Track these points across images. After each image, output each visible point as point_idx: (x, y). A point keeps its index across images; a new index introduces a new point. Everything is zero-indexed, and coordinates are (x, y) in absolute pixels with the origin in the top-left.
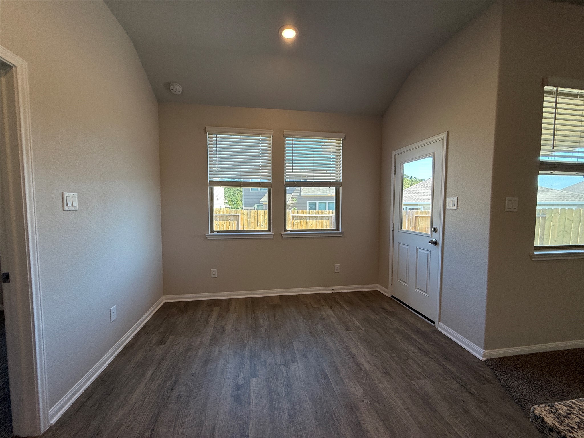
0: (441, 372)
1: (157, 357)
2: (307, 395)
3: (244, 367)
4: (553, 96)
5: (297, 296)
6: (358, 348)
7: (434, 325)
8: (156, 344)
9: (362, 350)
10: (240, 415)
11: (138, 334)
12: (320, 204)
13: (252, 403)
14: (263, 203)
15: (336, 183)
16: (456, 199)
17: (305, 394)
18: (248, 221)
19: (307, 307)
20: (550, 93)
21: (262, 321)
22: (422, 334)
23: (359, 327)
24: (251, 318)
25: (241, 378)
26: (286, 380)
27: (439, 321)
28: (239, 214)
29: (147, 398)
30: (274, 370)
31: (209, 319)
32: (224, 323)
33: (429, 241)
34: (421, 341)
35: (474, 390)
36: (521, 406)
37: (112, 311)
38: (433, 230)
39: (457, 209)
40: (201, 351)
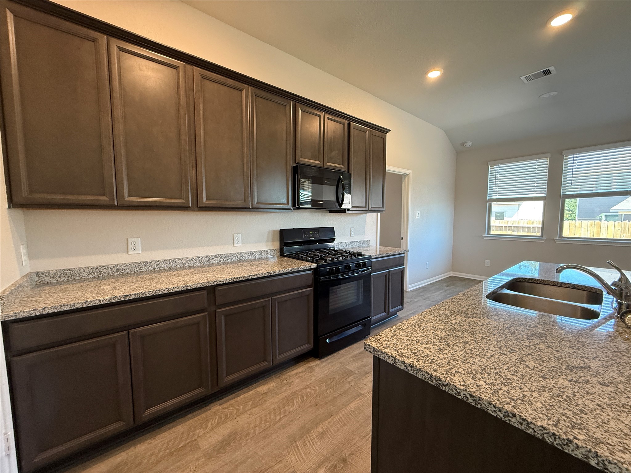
14: (618, 212)
37: (427, 264)
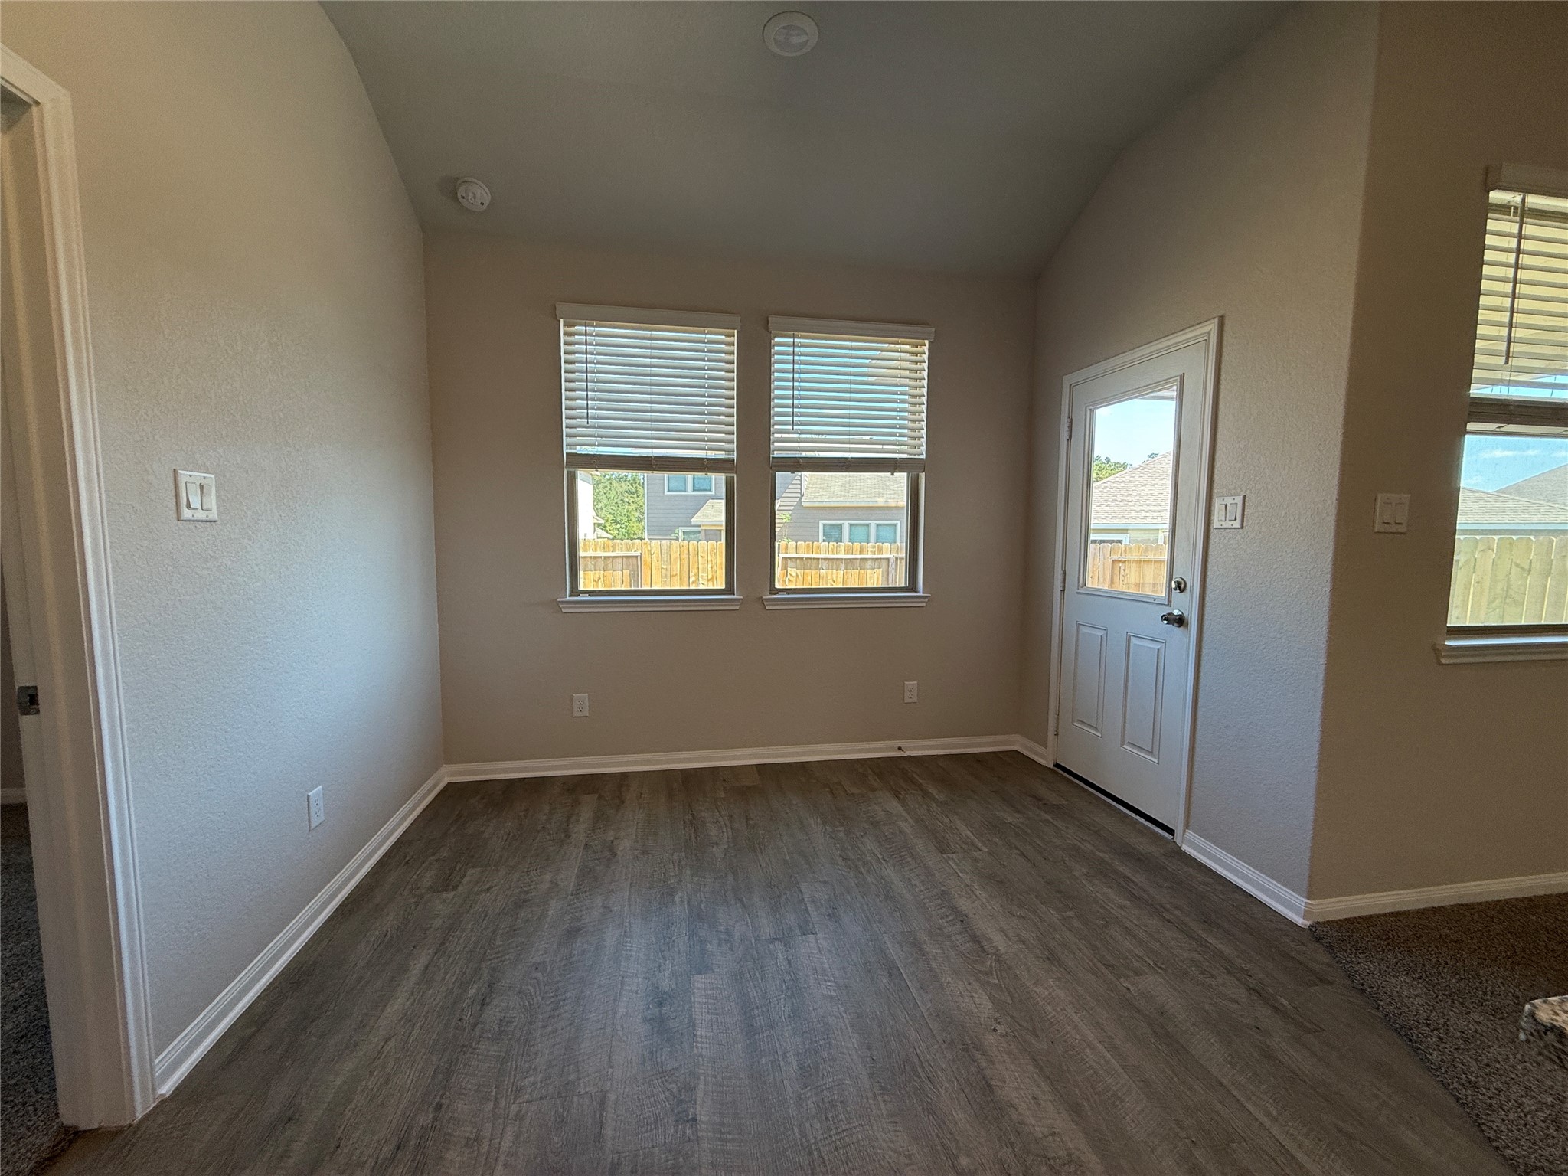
0: (1197, 957)
1: (437, 923)
2: (845, 1016)
3: (673, 946)
4: (1511, 217)
5: (803, 766)
6: (974, 897)
7: (1171, 837)
8: (432, 889)
9: (984, 900)
10: (669, 1067)
11: (382, 864)
12: (853, 528)
13: (702, 1037)
14: (699, 526)
15: (911, 461)
16: (1239, 500)
17: (840, 1014)
18: (664, 571)
19: (831, 791)
20: (1504, 209)
21: (713, 831)
22: (1140, 860)
23: (973, 844)
24: (684, 823)
25: (667, 974)
26: (788, 978)
27: (1187, 826)
28: (638, 553)
29: (417, 1027)
30: (755, 953)
31: (571, 826)
32: (611, 835)
33: (1163, 616)
34: (1140, 879)
35: (1285, 1002)
36: (1410, 1040)
37: (312, 800)
38: (1174, 585)
39: (1242, 527)
40: (554, 907)
